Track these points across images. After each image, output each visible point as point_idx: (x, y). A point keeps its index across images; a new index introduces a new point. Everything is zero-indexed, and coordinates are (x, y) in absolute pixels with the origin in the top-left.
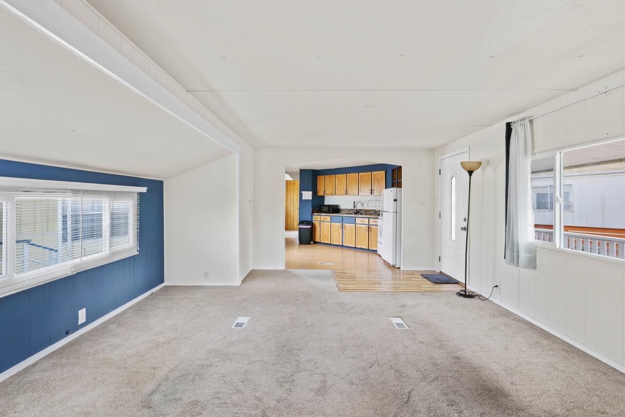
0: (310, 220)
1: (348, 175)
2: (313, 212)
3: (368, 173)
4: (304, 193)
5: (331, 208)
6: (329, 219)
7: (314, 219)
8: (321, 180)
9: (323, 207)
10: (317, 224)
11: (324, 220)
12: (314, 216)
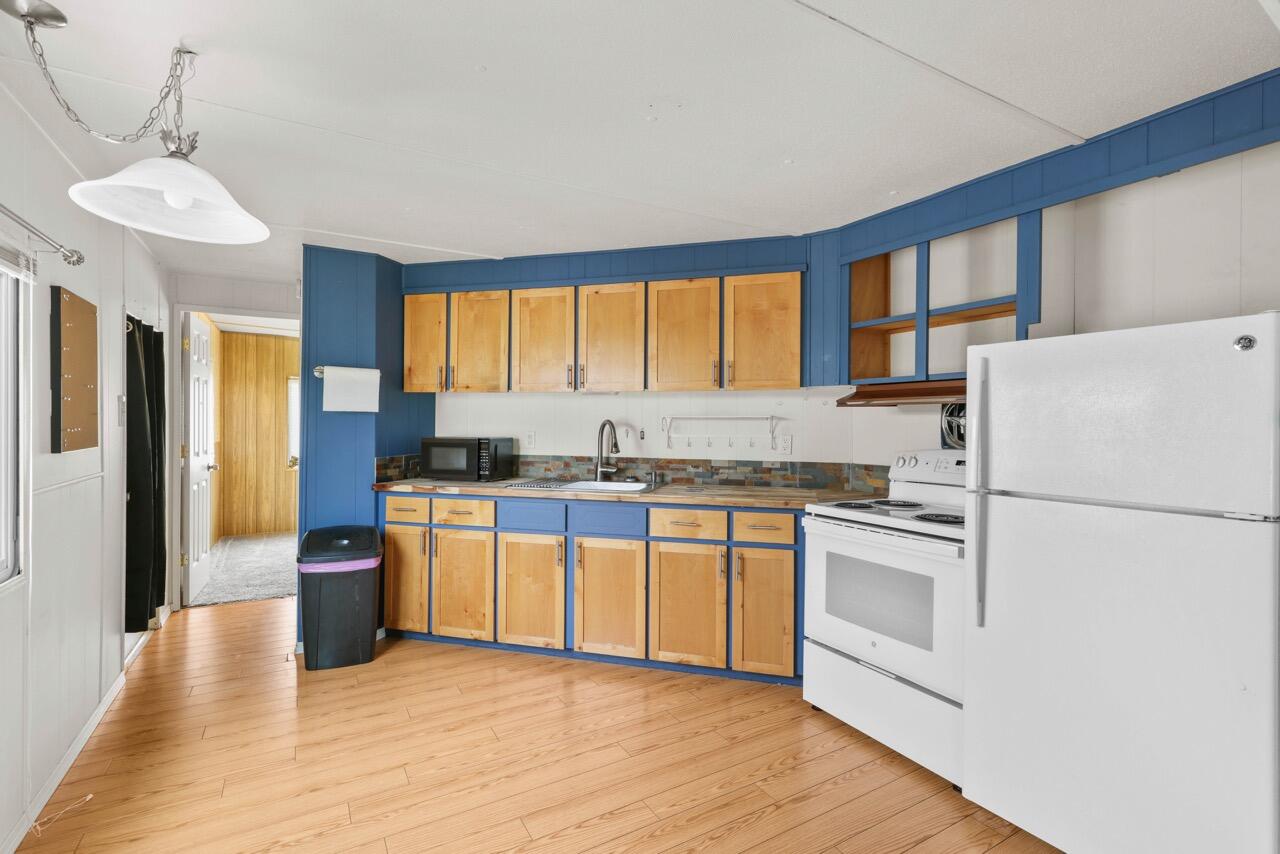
0: (372, 523)
1: (584, 290)
2: (383, 479)
3: (697, 284)
4: (331, 375)
5: (484, 453)
6: (481, 513)
7: (390, 515)
8: (424, 311)
9: (435, 451)
10: (410, 540)
11: (457, 521)
12: (390, 502)
